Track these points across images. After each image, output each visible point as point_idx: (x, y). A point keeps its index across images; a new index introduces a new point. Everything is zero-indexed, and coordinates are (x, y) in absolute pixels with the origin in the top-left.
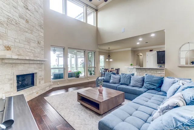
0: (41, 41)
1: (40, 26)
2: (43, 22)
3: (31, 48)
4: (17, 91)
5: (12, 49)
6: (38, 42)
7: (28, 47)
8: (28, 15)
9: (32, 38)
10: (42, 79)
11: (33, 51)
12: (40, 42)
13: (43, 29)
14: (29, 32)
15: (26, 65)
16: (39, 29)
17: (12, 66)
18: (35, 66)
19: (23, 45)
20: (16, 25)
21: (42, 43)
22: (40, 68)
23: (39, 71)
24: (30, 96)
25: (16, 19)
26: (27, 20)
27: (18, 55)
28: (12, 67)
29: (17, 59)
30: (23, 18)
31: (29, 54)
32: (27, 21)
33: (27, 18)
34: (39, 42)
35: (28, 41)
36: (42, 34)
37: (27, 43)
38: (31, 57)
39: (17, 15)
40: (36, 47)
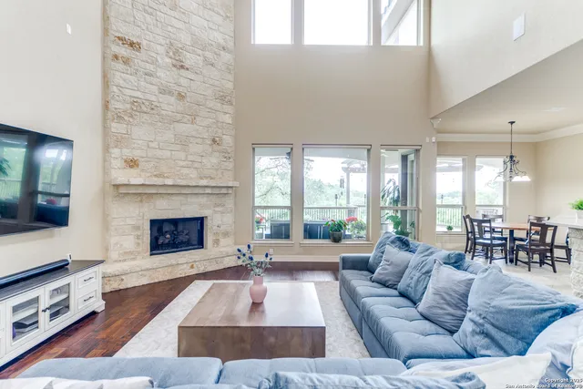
0: (224, 137)
1: (222, 98)
2: (230, 85)
3: (190, 158)
4: (151, 255)
5: (142, 164)
6: (214, 141)
7: (182, 155)
8: (183, 82)
9: (194, 133)
10: (226, 234)
11: (196, 165)
12: (221, 139)
13: (232, 104)
14: (185, 120)
15: (174, 198)
16: (218, 106)
17: (139, 199)
18: (203, 200)
19: (168, 154)
20: (152, 112)
21: (228, 140)
22: (216, 205)
23: (216, 212)
24: (169, 270)
25: (153, 98)
26: (179, 94)
27: (156, 176)
28: (141, 201)
29: (143, 185)
30: (170, 93)
31: (185, 171)
32: (181, 97)
33: (181, 89)
34: (217, 139)
35: (183, 142)
36: (228, 119)
37: (178, 147)
38: (191, 178)
39: (155, 89)
40: (204, 154)
